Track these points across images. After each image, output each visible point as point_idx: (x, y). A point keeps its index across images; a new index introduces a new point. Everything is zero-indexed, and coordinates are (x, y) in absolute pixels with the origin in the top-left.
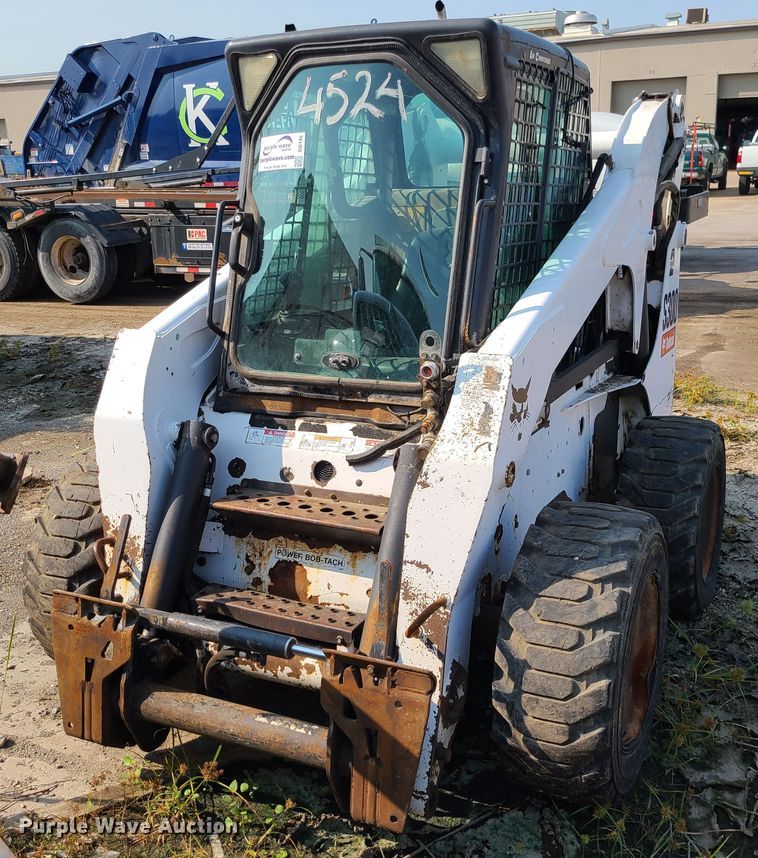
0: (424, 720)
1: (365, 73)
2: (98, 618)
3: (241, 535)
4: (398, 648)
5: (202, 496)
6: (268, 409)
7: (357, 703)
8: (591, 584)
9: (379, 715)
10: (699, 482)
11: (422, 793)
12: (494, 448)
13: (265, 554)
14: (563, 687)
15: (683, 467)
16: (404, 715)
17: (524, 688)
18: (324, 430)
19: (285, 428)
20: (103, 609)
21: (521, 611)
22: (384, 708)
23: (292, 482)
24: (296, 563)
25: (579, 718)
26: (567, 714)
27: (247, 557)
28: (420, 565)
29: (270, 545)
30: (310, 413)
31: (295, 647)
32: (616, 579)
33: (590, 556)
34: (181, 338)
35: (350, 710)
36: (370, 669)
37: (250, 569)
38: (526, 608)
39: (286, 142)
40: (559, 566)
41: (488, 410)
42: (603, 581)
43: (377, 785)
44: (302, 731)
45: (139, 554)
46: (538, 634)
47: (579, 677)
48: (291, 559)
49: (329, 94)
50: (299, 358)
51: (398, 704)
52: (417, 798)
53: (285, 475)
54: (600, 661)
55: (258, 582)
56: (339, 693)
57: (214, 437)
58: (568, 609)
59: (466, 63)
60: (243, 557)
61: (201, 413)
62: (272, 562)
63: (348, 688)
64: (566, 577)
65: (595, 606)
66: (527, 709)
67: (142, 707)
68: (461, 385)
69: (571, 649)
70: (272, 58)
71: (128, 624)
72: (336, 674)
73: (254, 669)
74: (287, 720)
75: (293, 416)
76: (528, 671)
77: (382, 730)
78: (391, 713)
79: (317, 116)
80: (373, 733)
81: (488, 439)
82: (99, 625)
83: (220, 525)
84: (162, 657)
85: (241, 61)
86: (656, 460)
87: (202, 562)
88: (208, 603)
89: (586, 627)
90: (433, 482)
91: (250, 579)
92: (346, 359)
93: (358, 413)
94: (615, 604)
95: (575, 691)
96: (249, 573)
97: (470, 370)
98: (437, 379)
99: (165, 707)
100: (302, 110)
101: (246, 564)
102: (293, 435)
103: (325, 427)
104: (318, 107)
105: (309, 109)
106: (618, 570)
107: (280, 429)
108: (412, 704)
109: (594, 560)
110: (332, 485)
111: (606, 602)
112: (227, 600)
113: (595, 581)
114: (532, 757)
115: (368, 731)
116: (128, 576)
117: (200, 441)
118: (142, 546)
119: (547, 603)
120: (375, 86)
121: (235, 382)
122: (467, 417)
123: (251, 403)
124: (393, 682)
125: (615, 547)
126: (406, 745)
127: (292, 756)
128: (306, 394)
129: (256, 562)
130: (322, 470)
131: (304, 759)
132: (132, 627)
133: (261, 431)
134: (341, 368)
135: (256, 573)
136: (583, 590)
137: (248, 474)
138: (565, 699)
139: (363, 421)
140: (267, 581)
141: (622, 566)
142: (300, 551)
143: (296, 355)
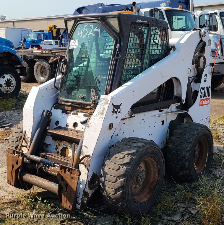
0: (77, 182)
1: (92, 25)
2: (16, 155)
3: (56, 140)
4: (79, 167)
5: (46, 129)
6: (66, 109)
7: (64, 178)
8: (125, 155)
9: (68, 180)
10: (191, 140)
11: (80, 203)
12: (103, 118)
13: (60, 145)
14: (114, 179)
15: (188, 136)
16: (73, 180)
17: (106, 179)
18: (77, 114)
19: (69, 114)
20: (17, 153)
21: (108, 160)
22: (69, 179)
23: (68, 127)
24: (67, 148)
25: (117, 188)
26: (114, 187)
27: (57, 146)
28: (85, 147)
29: (62, 143)
30: (75, 110)
31: (55, 164)
32: (132, 154)
33: (127, 148)
34: (47, 90)
35: (63, 179)
36: (67, 169)
37: (56, 149)
38: (109, 160)
39: (75, 42)
40: (119, 150)
41: (104, 109)
42: (128, 154)
43: (67, 198)
44: (55, 185)
45: (29, 141)
46: (110, 166)
47: (118, 177)
48: (66, 147)
49: (84, 30)
50: (73, 96)
51: (72, 178)
52: (79, 204)
53: (67, 125)
54: (122, 173)
55: (58, 152)
56: (61, 174)
57: (50, 114)
58: (118, 160)
59: (114, 23)
60: (56, 146)
61: (51, 109)
62: (61, 148)
63: (63, 174)
64: (120, 153)
65: (124, 160)
66: (106, 185)
67: (23, 177)
68: (100, 103)
69: (117, 170)
70: (73, 21)
71: (21, 156)
72: (60, 170)
73: (51, 172)
74: (52, 183)
75: (71, 111)
76: (107, 175)
77: (69, 184)
78: (70, 180)
79: (81, 35)
80: (67, 185)
81: (103, 116)
82: (16, 156)
83: (52, 137)
84: (30, 167)
85: (67, 22)
86: (180, 133)
87: (47, 147)
88: (43, 155)
89: (121, 165)
90: (90, 126)
91: (56, 151)
92: (83, 96)
93: (86, 111)
94: (129, 160)
95: (116, 181)
96: (56, 150)
97: (102, 99)
98: (94, 101)
99: (28, 178)
100: (78, 34)
101: (56, 148)
102: (70, 116)
103: (78, 114)
104: (81, 33)
105: (80, 34)
106: (133, 152)
107: (68, 114)
108: (75, 178)
109: (128, 149)
110: (77, 128)
111: (127, 160)
112: (47, 154)
113: (126, 154)
114: (108, 198)
115: (66, 184)
116: (26, 147)
117: (46, 115)
118: (30, 140)
119: (114, 159)
120: (94, 28)
121: (59, 102)
122: (99, 110)
123: (62, 107)
124: (72, 172)
125: (135, 147)
126: (73, 188)
127: (51, 191)
128: (74, 105)
129: (58, 147)
130: (75, 125)
131: (54, 192)
132: (22, 157)
133: (64, 114)
134: (82, 99)
135: (58, 150)
136: (123, 156)
137: (59, 125)
138: (114, 183)
139: (87, 113)
140: (60, 152)
141: (134, 151)
142: (68, 145)
143: (73, 95)
